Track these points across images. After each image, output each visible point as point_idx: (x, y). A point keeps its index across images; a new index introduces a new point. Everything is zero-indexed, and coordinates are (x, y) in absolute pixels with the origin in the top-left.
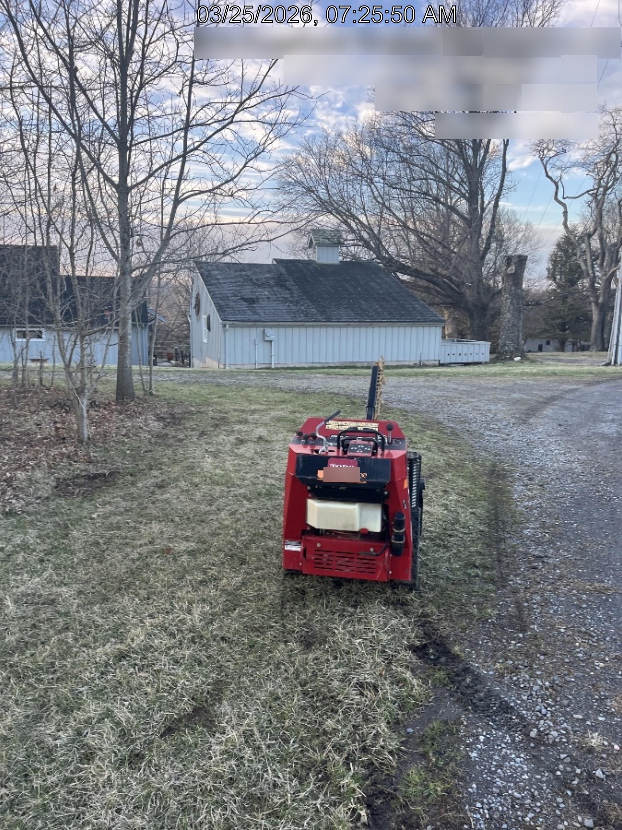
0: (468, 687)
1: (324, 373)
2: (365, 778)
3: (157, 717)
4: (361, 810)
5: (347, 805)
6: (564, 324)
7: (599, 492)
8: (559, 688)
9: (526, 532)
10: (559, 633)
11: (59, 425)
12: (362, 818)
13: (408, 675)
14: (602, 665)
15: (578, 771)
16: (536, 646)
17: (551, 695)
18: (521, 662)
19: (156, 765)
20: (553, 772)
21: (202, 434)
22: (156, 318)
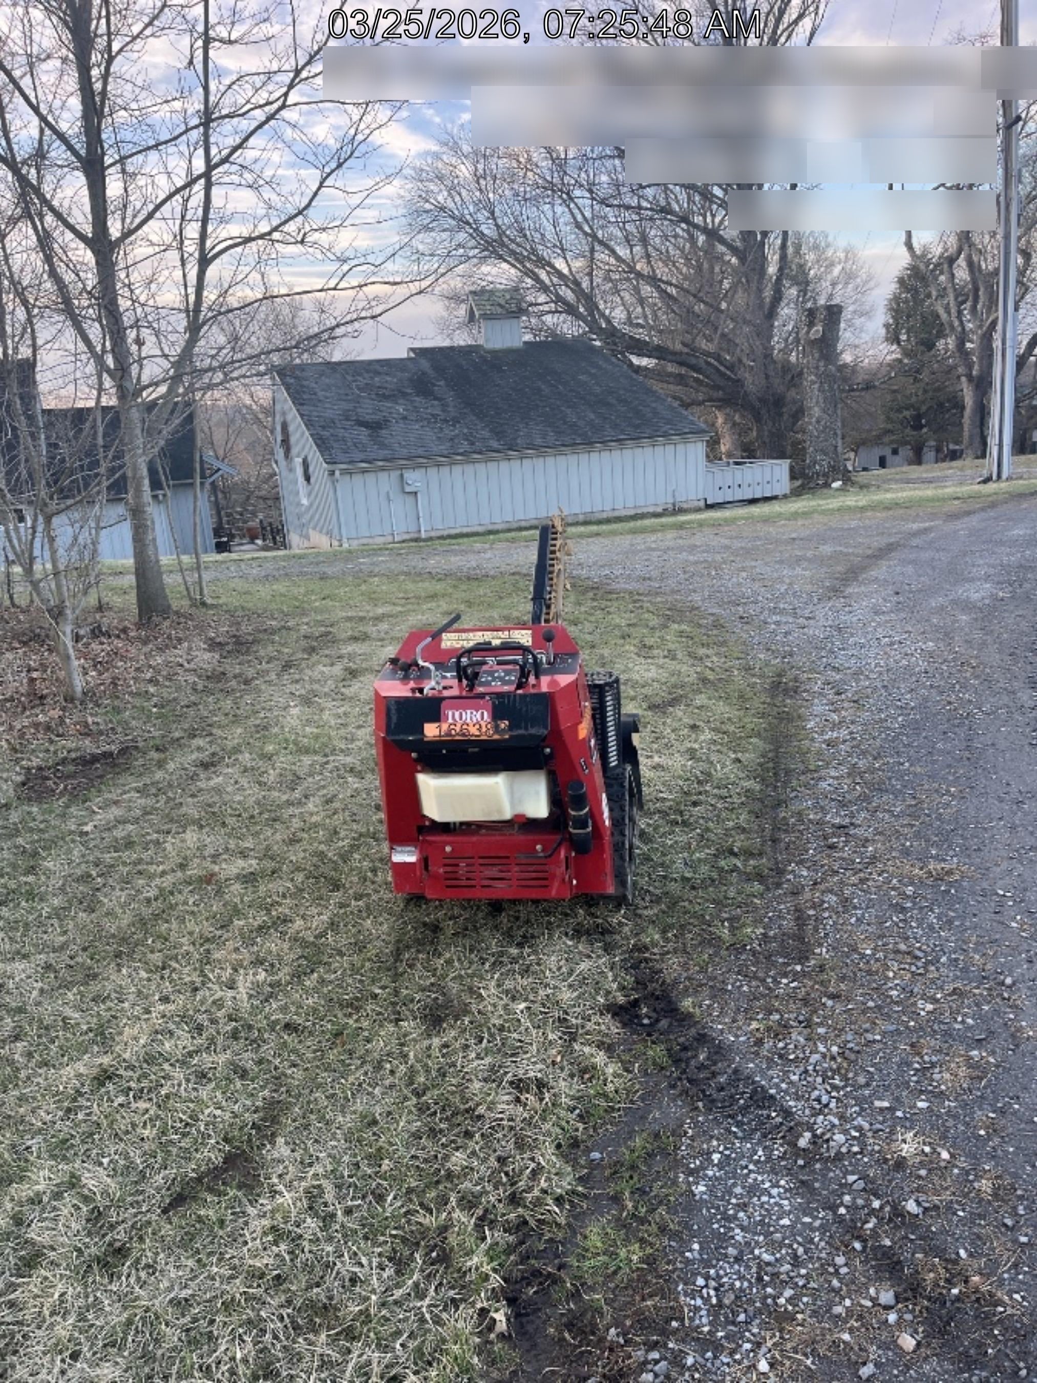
0: (701, 1067)
1: (507, 540)
2: (510, 1250)
3: (159, 1179)
4: (497, 1310)
5: (473, 1304)
6: (918, 417)
7: (950, 703)
8: (852, 1057)
9: (823, 784)
10: (863, 956)
11: (35, 675)
12: (498, 1324)
13: (600, 1058)
14: (930, 1007)
15: (876, 1204)
16: (822, 983)
17: (839, 1068)
18: (793, 1016)
19: (148, 1266)
20: (833, 1208)
21: (287, 666)
22: (219, 469)
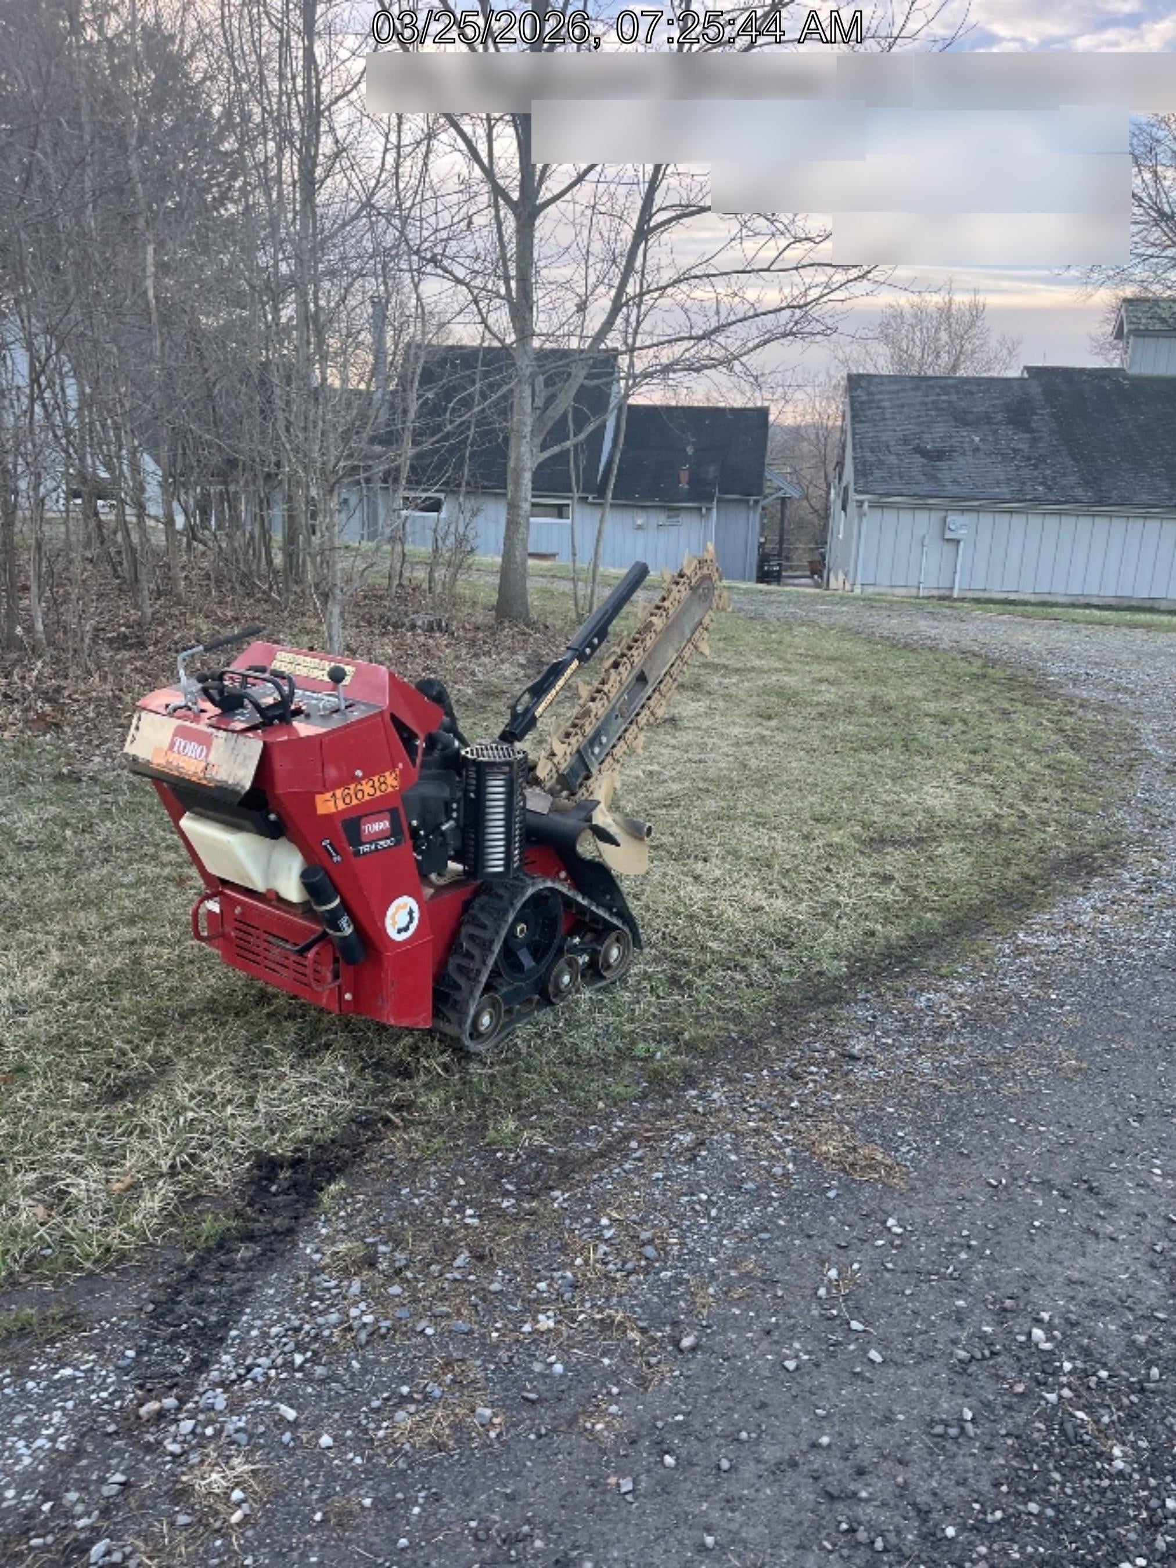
15: (84, 1522)
22: (781, 489)
